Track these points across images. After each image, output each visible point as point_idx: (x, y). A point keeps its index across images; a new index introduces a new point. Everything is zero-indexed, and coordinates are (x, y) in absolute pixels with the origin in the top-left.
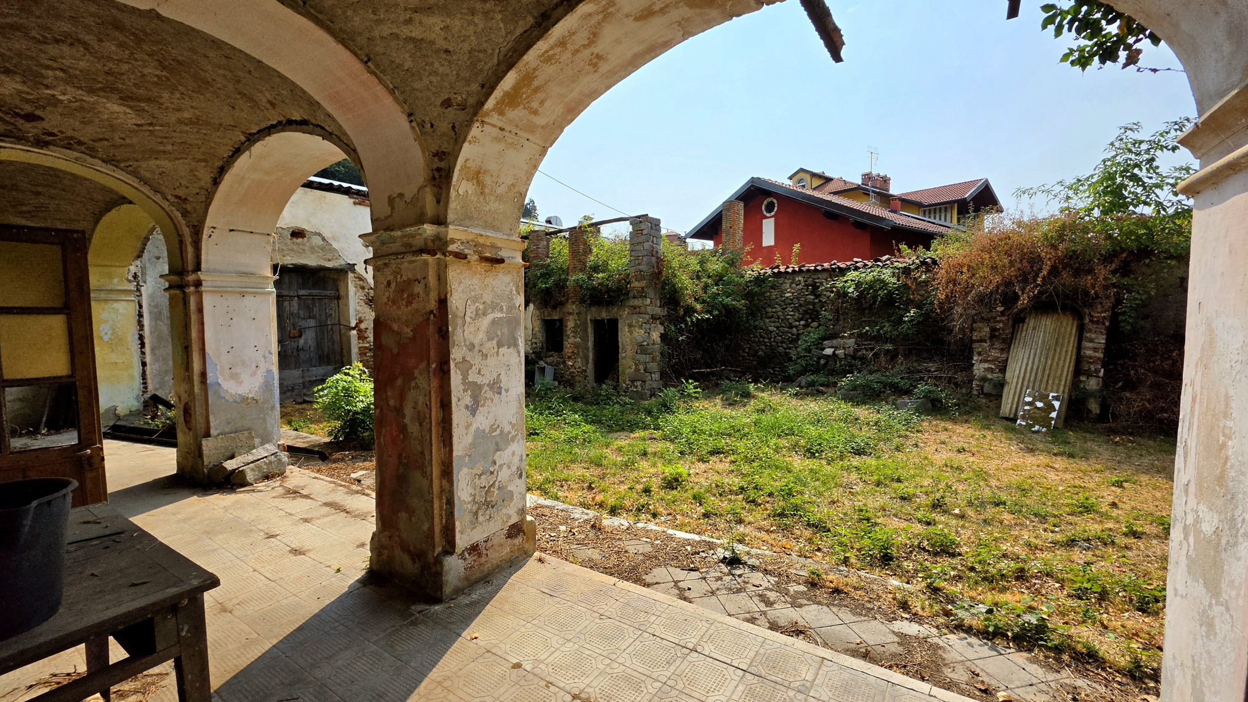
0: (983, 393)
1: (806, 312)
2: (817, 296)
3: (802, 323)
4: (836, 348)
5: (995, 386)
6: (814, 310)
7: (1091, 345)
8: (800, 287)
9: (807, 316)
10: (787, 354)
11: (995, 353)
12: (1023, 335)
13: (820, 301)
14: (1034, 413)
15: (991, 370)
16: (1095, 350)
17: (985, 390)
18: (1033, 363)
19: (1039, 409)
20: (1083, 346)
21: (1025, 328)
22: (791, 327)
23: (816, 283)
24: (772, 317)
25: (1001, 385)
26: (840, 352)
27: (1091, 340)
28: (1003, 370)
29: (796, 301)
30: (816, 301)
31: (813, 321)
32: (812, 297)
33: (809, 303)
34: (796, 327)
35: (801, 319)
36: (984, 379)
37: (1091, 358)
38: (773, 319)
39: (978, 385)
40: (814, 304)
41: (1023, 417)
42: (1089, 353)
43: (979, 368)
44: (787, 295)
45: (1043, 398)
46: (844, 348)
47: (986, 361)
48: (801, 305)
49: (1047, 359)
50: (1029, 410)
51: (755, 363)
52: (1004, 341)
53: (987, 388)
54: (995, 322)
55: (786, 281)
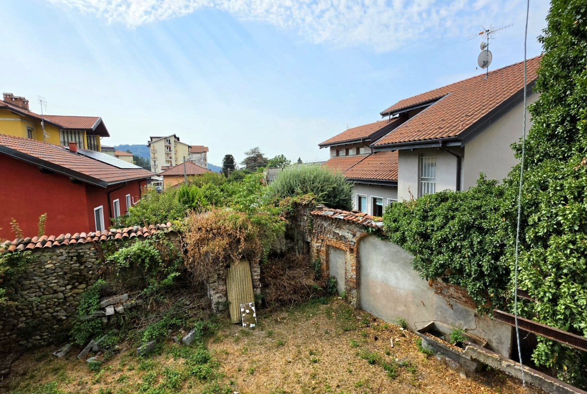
0: (219, 311)
1: (72, 278)
2: (81, 264)
3: (69, 287)
4: (115, 305)
5: (224, 306)
6: (81, 275)
7: (256, 274)
8: (64, 258)
9: (74, 281)
10: (54, 317)
11: (221, 288)
12: (231, 275)
13: (86, 267)
14: (247, 317)
15: (220, 297)
16: (257, 276)
17: (220, 309)
18: (239, 289)
19: (247, 314)
20: (253, 275)
21: (231, 271)
22: (55, 292)
23: (79, 253)
24: (31, 287)
25: (227, 305)
26: (120, 309)
27: (256, 272)
28: (226, 295)
29: (58, 270)
30: (82, 267)
31: (80, 283)
32: (78, 265)
33: (75, 270)
34: (62, 292)
35: (68, 284)
36: (218, 303)
37: (256, 279)
38: (32, 290)
39: (215, 307)
40: (80, 271)
41: (244, 322)
42: (256, 277)
43: (215, 298)
44: (47, 266)
45: (248, 307)
46: (122, 304)
47: (217, 293)
48: (65, 273)
49: (243, 285)
50: (245, 316)
51: (14, 336)
52: (223, 280)
53: (221, 307)
54: (219, 271)
55: (46, 254)
